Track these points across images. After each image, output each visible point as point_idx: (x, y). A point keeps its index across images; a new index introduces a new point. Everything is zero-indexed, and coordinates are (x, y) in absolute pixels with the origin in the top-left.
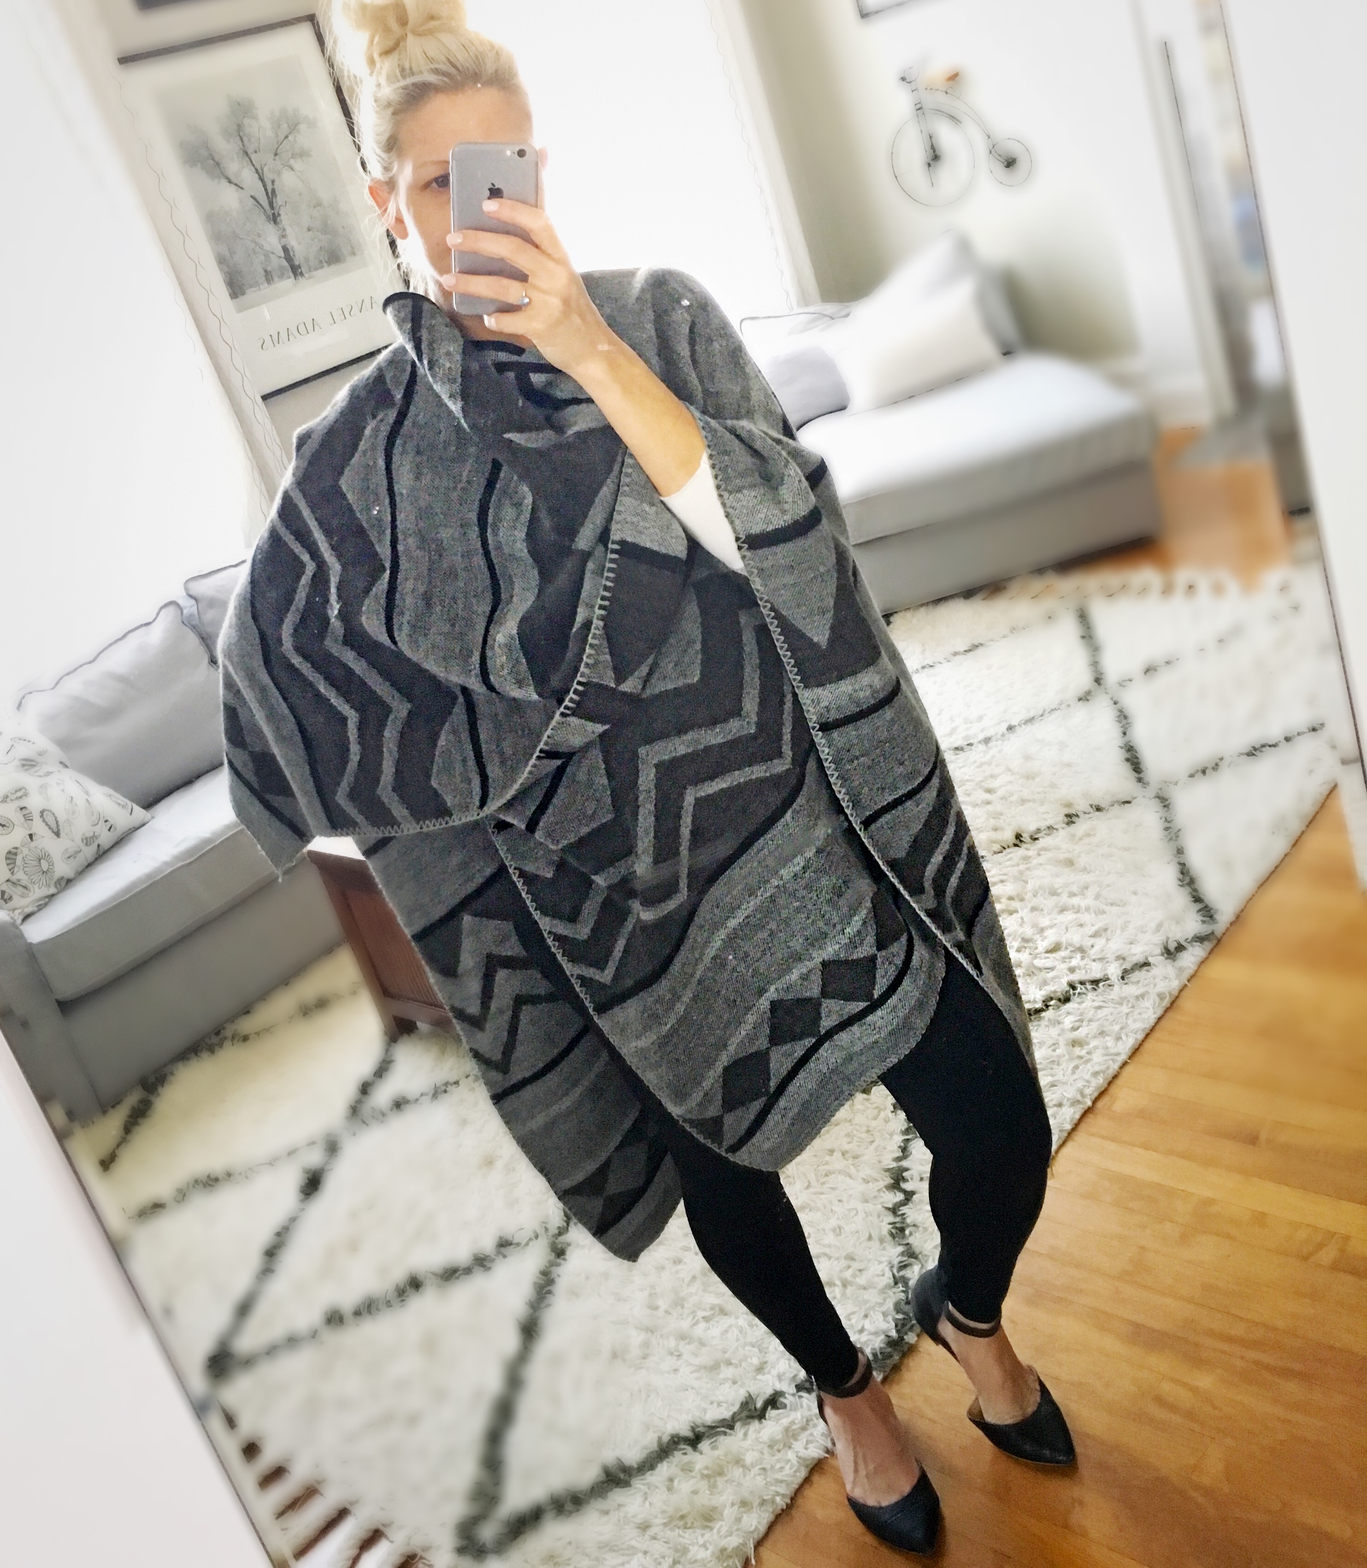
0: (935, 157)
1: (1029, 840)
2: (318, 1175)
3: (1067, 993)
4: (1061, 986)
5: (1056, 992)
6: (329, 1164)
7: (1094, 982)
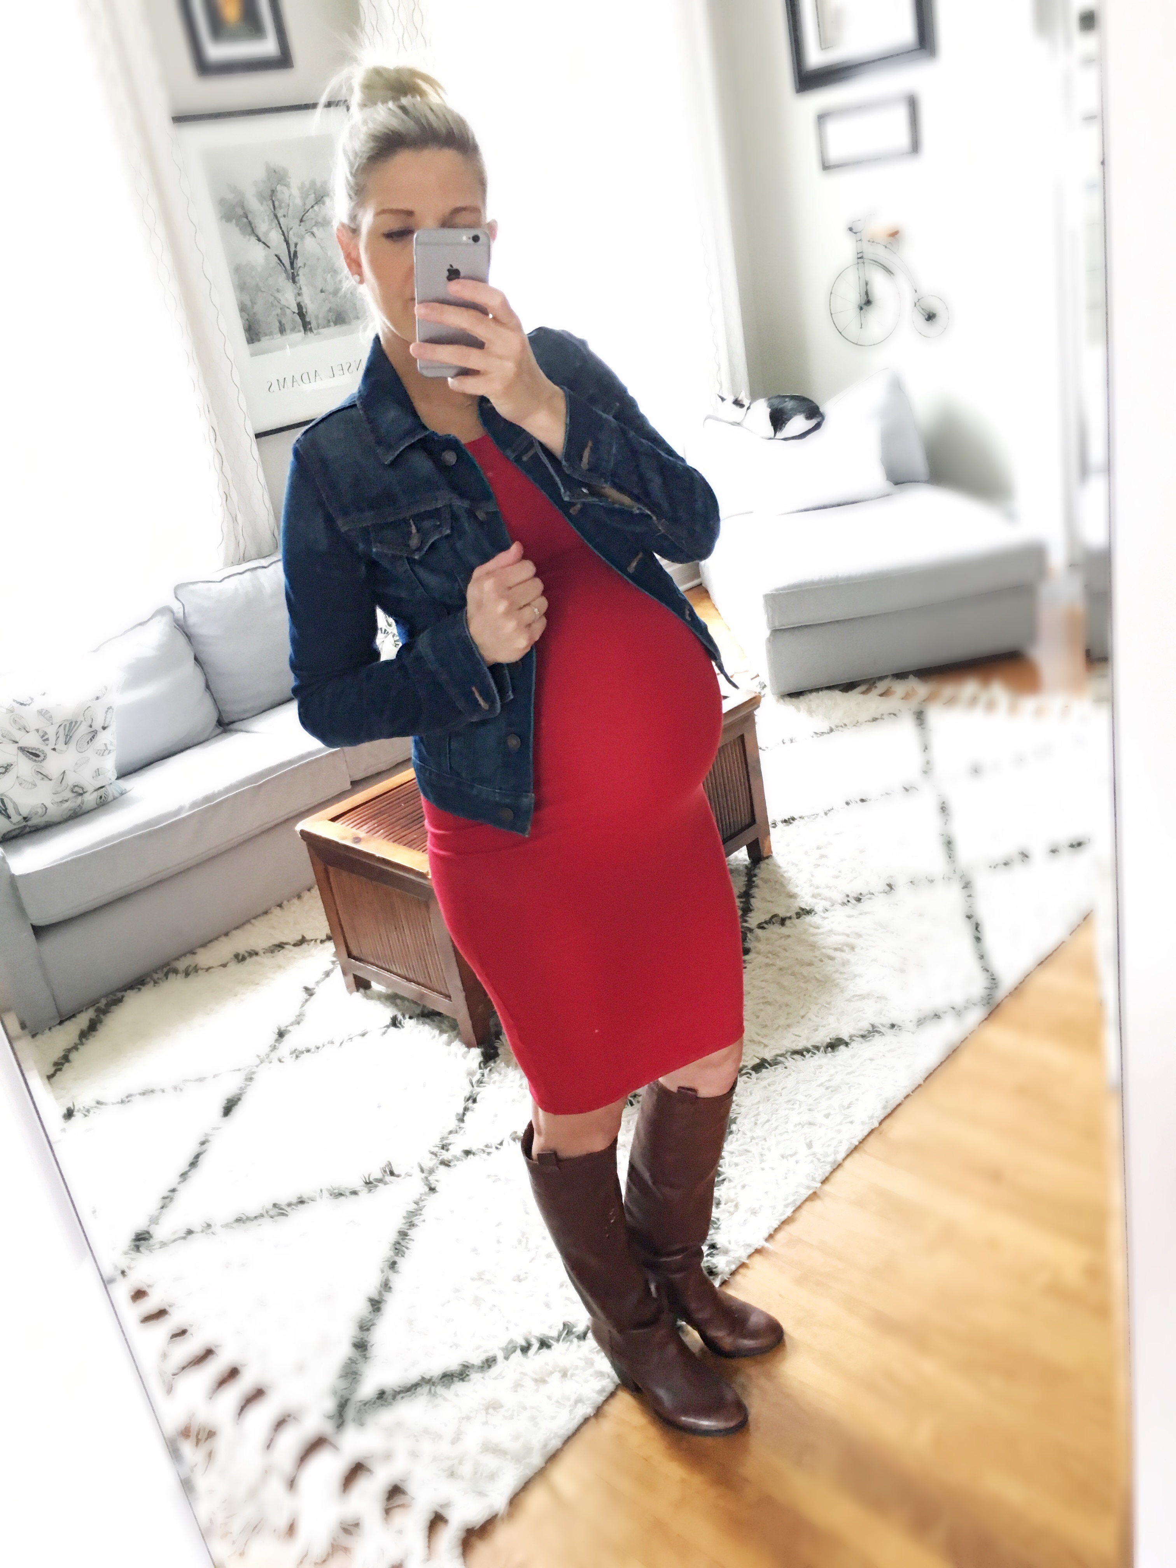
0: (867, 302)
1: (854, 902)
2: (236, 1100)
3: (869, 1032)
4: (865, 1025)
5: (861, 1030)
6: (246, 1092)
7: (893, 1026)
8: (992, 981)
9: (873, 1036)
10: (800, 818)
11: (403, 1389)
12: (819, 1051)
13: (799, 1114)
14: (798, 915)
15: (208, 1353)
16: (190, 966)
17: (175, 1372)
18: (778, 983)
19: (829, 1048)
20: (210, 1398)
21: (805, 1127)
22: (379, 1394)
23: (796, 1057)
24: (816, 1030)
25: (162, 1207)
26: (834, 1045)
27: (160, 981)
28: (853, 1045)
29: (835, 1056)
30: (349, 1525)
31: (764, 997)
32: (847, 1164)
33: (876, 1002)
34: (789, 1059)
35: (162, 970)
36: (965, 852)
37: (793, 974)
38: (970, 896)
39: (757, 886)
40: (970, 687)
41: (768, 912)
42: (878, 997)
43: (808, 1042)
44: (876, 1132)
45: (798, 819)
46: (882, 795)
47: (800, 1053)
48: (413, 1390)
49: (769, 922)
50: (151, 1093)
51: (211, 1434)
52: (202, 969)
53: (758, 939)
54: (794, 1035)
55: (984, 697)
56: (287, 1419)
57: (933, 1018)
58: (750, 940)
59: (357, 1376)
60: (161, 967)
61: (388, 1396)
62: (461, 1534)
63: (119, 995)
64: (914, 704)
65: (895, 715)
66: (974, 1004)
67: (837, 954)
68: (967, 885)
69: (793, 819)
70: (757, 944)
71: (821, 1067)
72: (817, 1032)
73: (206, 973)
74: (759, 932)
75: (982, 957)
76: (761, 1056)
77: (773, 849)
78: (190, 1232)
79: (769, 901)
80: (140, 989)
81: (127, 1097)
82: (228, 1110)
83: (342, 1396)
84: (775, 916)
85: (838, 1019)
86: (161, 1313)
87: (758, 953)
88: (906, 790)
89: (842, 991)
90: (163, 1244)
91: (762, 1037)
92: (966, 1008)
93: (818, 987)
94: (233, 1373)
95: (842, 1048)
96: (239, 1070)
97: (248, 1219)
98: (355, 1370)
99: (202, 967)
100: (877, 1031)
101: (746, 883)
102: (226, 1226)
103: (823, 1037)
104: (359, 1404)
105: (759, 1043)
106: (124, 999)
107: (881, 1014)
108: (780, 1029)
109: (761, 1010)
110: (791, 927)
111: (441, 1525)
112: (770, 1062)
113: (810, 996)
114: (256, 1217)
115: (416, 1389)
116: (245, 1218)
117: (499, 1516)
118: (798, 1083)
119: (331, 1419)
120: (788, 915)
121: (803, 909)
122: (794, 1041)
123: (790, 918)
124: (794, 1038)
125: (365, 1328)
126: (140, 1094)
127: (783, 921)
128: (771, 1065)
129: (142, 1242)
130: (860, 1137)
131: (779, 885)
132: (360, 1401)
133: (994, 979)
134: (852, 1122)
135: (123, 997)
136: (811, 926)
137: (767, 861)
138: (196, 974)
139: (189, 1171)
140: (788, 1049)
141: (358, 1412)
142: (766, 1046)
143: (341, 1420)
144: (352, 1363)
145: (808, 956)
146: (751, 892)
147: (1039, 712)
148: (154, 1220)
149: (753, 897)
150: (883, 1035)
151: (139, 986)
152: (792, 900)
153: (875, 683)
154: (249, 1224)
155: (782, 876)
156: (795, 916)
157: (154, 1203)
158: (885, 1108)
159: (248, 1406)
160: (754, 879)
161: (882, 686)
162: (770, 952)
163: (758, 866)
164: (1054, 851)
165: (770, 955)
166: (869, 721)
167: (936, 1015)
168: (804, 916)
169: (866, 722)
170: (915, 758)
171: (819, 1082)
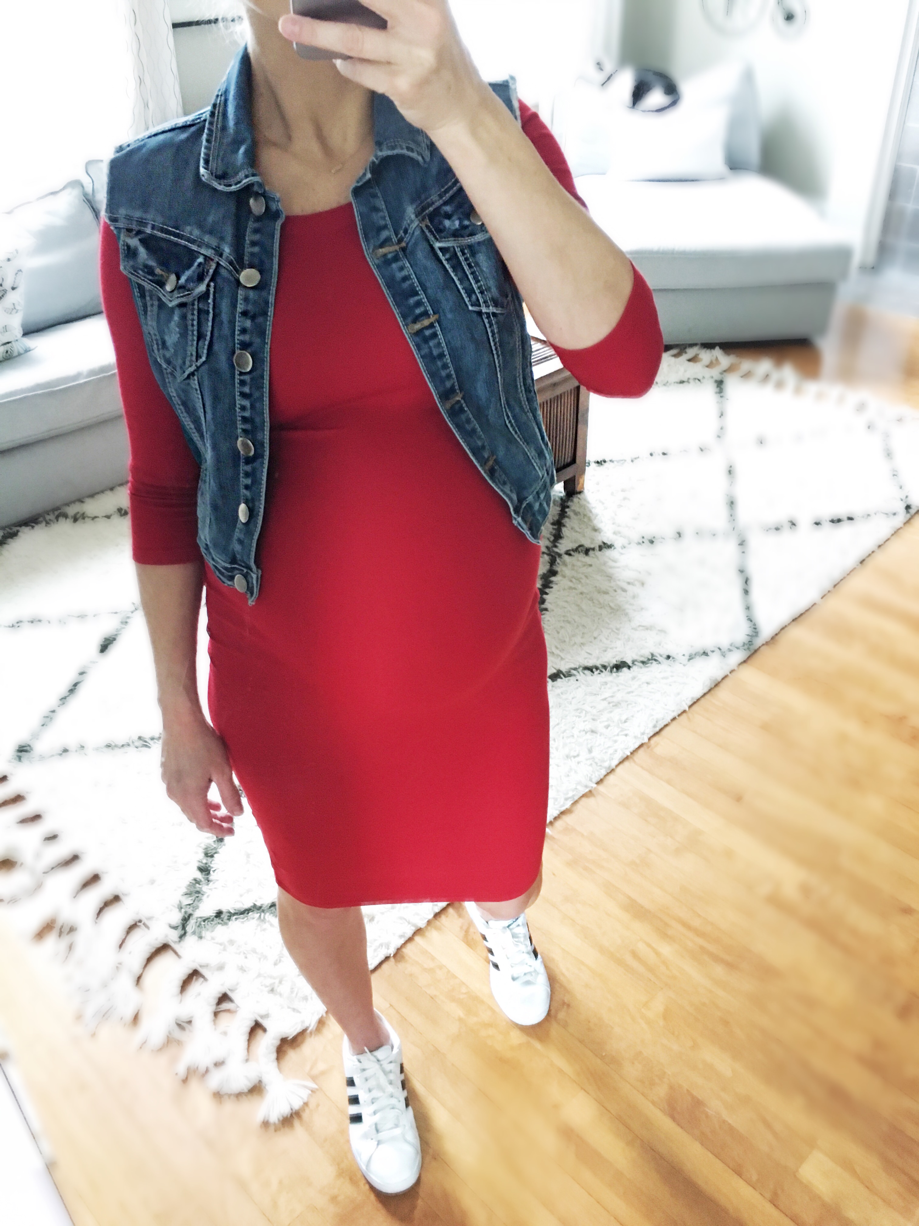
1: (647, 542)
2: (111, 639)
3: (649, 660)
4: (646, 653)
5: (642, 656)
6: (120, 634)
7: (668, 657)
8: (754, 630)
9: (652, 663)
10: (611, 461)
11: (237, 912)
12: (606, 670)
13: (584, 721)
14: (600, 548)
15: (75, 858)
16: (78, 513)
17: (46, 871)
18: (578, 606)
19: (615, 669)
20: (74, 897)
21: (588, 734)
22: (217, 913)
23: (587, 672)
24: (605, 651)
25: (43, 725)
26: (619, 666)
27: (52, 523)
28: (634, 669)
29: (618, 676)
30: (184, 1022)
31: (564, 616)
32: (619, 770)
33: (657, 634)
34: (581, 673)
35: (53, 512)
36: (743, 513)
37: (591, 599)
38: (743, 552)
39: (569, 517)
40: (764, 365)
41: (575, 542)
42: (659, 630)
43: (597, 660)
44: (645, 746)
45: (609, 462)
46: (681, 452)
47: (590, 669)
48: (245, 915)
49: (576, 550)
50: (39, 622)
51: (72, 930)
52: (89, 517)
53: (565, 564)
54: (587, 653)
55: (775, 375)
56: (138, 924)
57: (702, 655)
58: (558, 564)
59: (200, 895)
60: (54, 510)
61: (225, 916)
62: (277, 1043)
63: (15, 529)
64: (715, 373)
65: (699, 380)
66: (738, 648)
67: (629, 588)
68: (742, 543)
69: (605, 461)
70: (564, 568)
71: (606, 683)
72: (605, 653)
73: (92, 521)
74: (566, 557)
75: (748, 608)
76: (558, 667)
77: (585, 486)
78: (66, 751)
79: (577, 532)
80: (33, 527)
81: (18, 623)
82: (104, 647)
83: (186, 912)
84: (581, 546)
85: (624, 644)
86: (36, 818)
87: (564, 577)
88: (702, 450)
89: (630, 621)
90: (42, 758)
91: (560, 651)
92: (730, 650)
93: (611, 613)
94: (95, 878)
95: (625, 670)
96: (116, 613)
97: (116, 746)
98: (198, 889)
99: (89, 516)
100: (656, 660)
101: (559, 512)
102: (97, 749)
103: (611, 659)
104: (199, 919)
105: (558, 656)
106: (19, 534)
107: (660, 645)
108: (576, 646)
109: (562, 627)
110: (593, 557)
111: (260, 1032)
112: (565, 673)
113: (603, 621)
114: (123, 746)
115: (248, 913)
116: (113, 744)
117: (308, 1031)
118: (586, 695)
119: (176, 929)
120: (592, 546)
121: (604, 543)
122: (585, 658)
123: (593, 549)
124: (586, 655)
125: (209, 855)
126: (29, 622)
127: (587, 551)
128: (565, 676)
129: (23, 753)
130: (632, 749)
131: (586, 517)
132: (201, 918)
133: (755, 629)
134: (626, 735)
135: (18, 531)
136: (610, 559)
137: (579, 496)
138: (83, 520)
139: (68, 696)
140: (581, 664)
141: (199, 926)
142: (562, 659)
143: (183, 932)
144: (196, 883)
145: (604, 585)
146: (563, 521)
147: (820, 396)
148: (36, 736)
149: (564, 526)
150: (660, 663)
151: (33, 524)
152: (596, 534)
153: (685, 348)
154: (117, 751)
155: (591, 512)
156: (597, 548)
157: (35, 721)
158: (655, 726)
159: (106, 909)
160: (567, 510)
161: (691, 352)
162: (573, 577)
163: (571, 498)
164: (817, 524)
165: (574, 580)
166: (677, 383)
167: (704, 653)
168: (605, 549)
169: (674, 383)
170: (713, 423)
171: (603, 697)
